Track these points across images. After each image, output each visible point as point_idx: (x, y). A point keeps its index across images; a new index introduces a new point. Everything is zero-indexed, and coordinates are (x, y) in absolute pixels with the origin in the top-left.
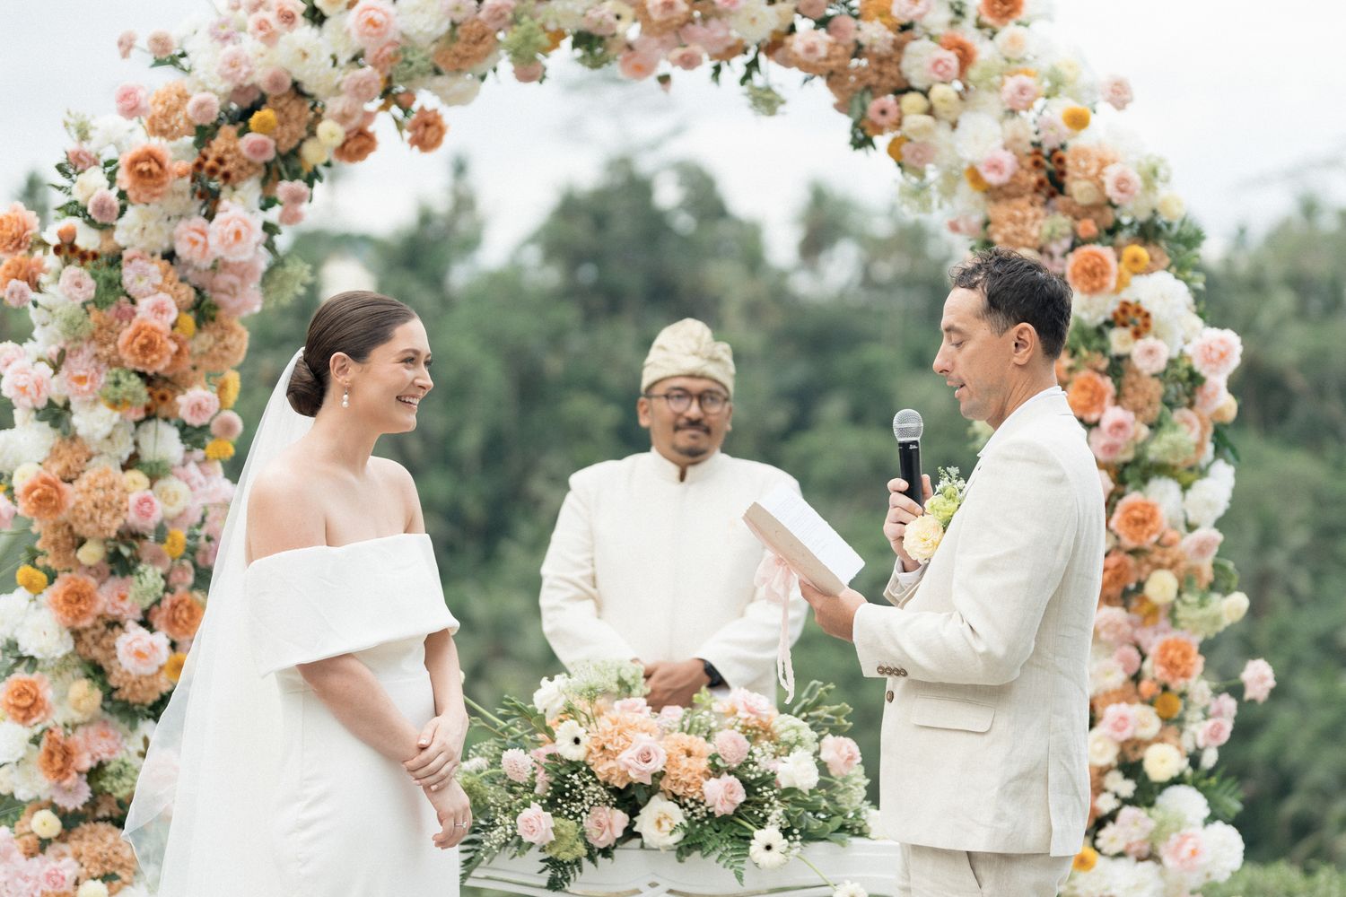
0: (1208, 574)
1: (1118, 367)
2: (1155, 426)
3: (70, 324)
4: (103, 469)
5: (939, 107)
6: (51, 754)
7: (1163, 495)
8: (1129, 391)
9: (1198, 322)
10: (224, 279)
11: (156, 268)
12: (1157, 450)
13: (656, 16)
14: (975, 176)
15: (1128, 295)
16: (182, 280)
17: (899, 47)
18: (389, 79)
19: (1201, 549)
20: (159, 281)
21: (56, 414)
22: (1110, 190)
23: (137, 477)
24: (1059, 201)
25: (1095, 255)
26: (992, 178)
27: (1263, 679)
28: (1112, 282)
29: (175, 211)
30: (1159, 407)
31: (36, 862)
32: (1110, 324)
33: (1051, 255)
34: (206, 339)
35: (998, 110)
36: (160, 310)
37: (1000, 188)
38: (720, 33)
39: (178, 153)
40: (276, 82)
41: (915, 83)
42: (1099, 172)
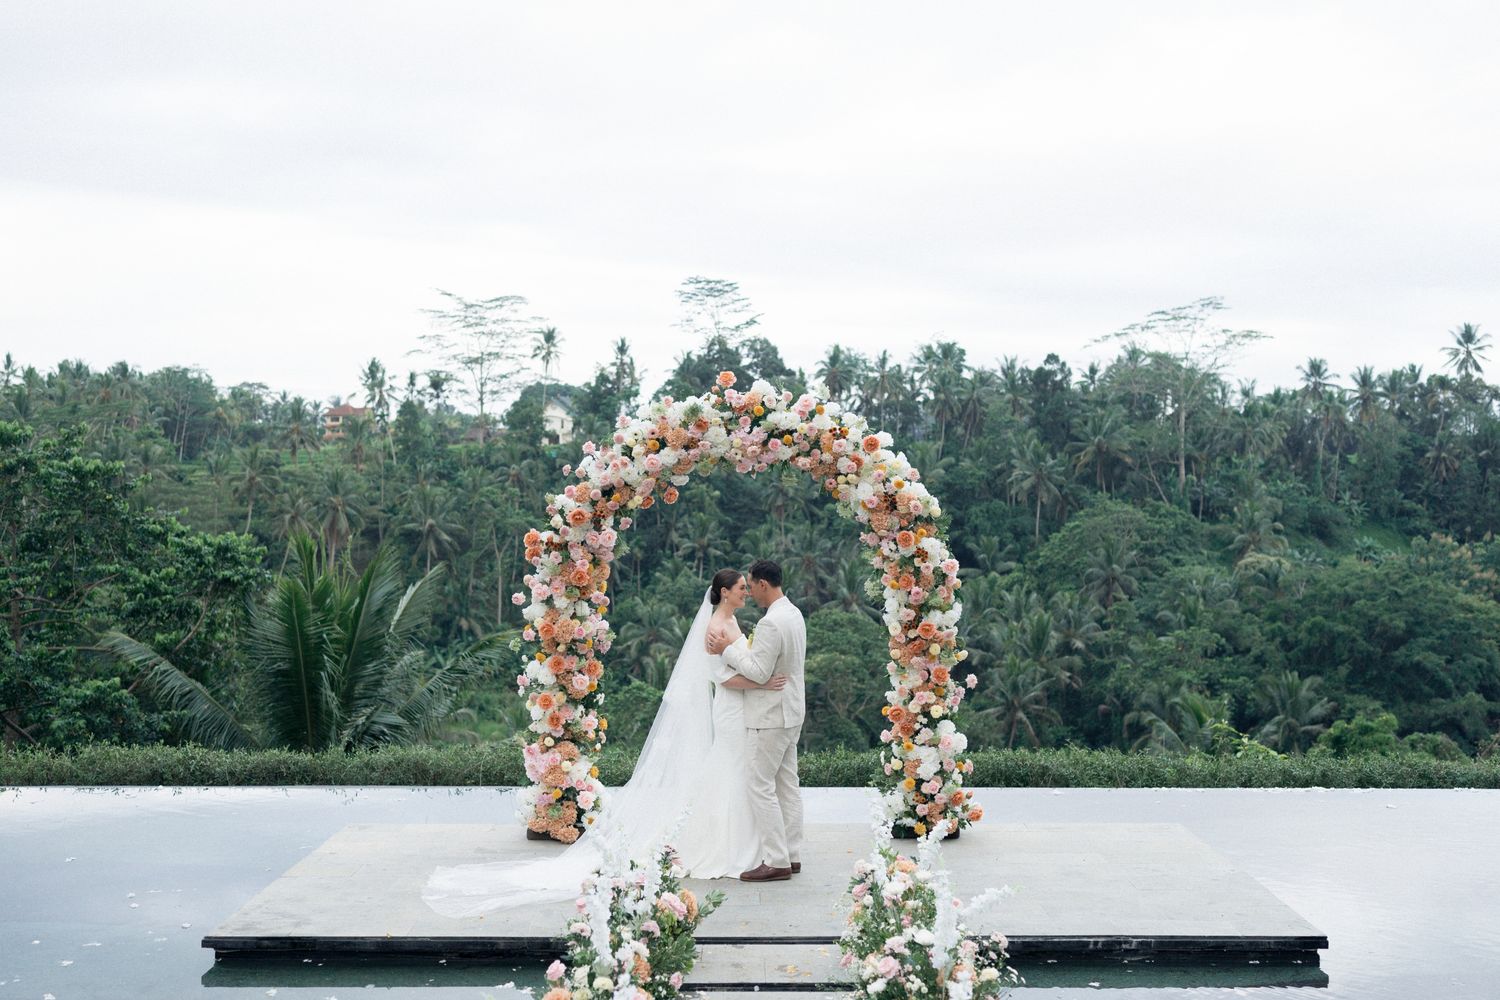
0: (953, 644)
1: (917, 571)
2: (931, 593)
3: (554, 570)
4: (565, 618)
5: (850, 481)
6: (552, 719)
7: (934, 618)
8: (922, 580)
9: (948, 554)
10: (603, 551)
11: (581, 549)
12: (932, 602)
13: (749, 454)
14: (864, 506)
15: (920, 546)
16: (589, 552)
17: (836, 460)
18: (657, 479)
19: (949, 636)
20: (582, 553)
21: (549, 601)
22: (912, 509)
23: (576, 621)
24: (895, 512)
25: (906, 533)
26: (870, 506)
27: (973, 681)
28: (913, 543)
29: (586, 529)
30: (932, 586)
31: (546, 755)
32: (913, 556)
33: (892, 532)
34: (597, 572)
35: (872, 482)
36: (583, 565)
37: (874, 508)
38: (772, 457)
39: (587, 511)
40: (619, 483)
41: (842, 472)
42: (908, 502)
